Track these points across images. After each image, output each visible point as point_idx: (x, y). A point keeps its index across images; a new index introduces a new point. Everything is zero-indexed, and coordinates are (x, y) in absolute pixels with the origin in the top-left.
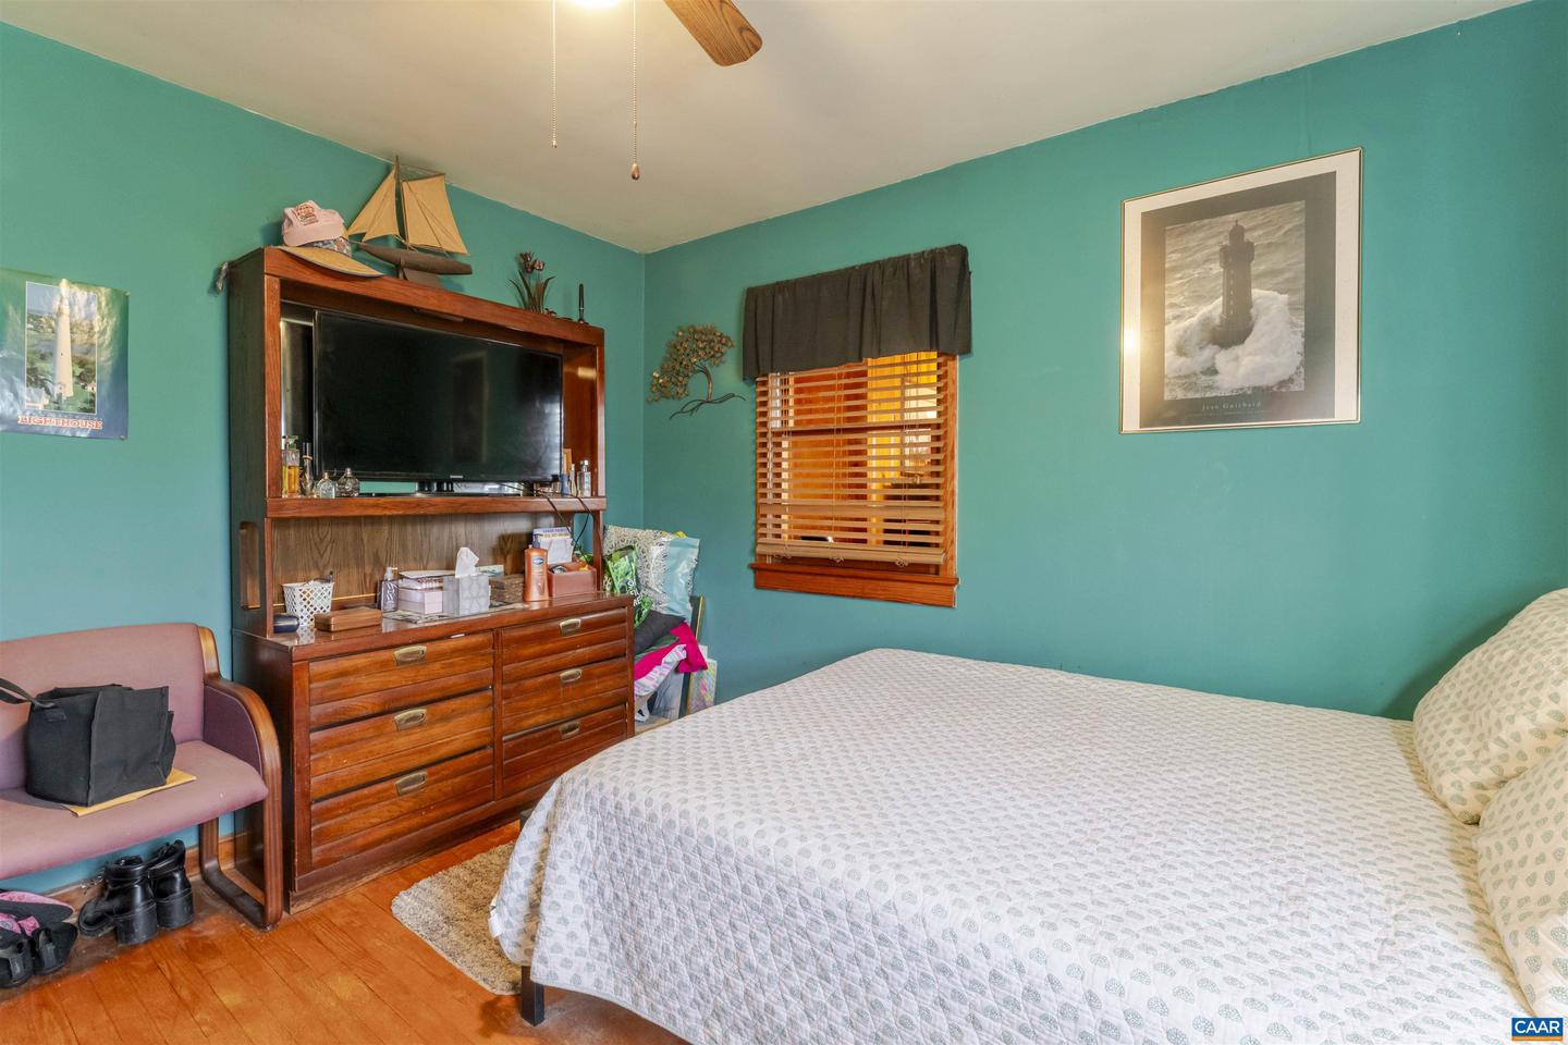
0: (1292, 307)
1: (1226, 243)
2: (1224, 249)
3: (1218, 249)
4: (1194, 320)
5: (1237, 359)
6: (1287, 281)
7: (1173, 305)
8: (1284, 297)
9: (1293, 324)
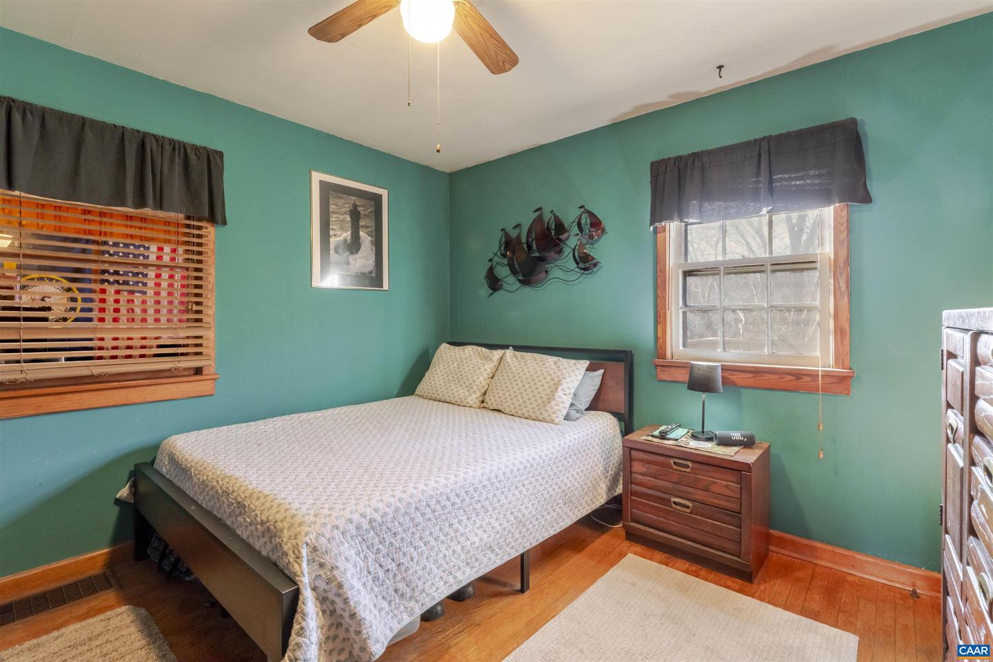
0: (371, 241)
1: (352, 208)
2: (351, 210)
3: (348, 210)
4: (341, 238)
5: (356, 259)
6: (370, 232)
7: (333, 229)
8: (369, 238)
9: (372, 249)
